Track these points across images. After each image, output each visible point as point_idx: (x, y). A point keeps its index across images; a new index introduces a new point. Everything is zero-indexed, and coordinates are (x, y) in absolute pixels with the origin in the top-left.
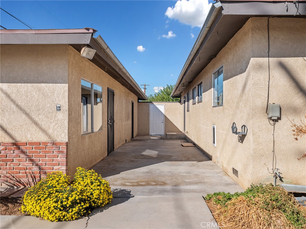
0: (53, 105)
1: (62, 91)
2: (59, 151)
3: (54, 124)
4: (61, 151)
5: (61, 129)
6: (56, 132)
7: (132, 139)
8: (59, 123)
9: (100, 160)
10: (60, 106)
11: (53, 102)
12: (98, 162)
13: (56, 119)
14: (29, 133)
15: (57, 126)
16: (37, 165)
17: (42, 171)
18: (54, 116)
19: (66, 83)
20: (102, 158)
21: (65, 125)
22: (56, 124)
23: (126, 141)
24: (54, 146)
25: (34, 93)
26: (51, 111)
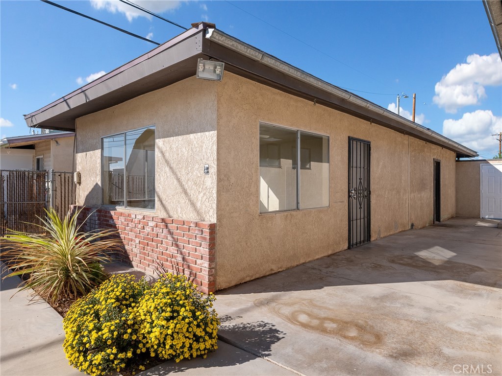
0: (202, 165)
1: (211, 144)
2: (202, 237)
3: (202, 194)
4: (204, 237)
5: (210, 202)
6: (204, 207)
7: (437, 223)
8: (207, 193)
9: (324, 255)
10: (207, 166)
11: (201, 162)
12: (316, 258)
13: (204, 187)
14: (179, 206)
15: (205, 197)
16: (181, 253)
17: (185, 263)
18: (202, 182)
19: (215, 130)
20: (330, 252)
21: (214, 196)
22: (204, 194)
23: (412, 225)
24: (197, 228)
25: (184, 150)
26: (200, 175)
